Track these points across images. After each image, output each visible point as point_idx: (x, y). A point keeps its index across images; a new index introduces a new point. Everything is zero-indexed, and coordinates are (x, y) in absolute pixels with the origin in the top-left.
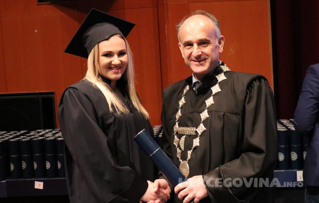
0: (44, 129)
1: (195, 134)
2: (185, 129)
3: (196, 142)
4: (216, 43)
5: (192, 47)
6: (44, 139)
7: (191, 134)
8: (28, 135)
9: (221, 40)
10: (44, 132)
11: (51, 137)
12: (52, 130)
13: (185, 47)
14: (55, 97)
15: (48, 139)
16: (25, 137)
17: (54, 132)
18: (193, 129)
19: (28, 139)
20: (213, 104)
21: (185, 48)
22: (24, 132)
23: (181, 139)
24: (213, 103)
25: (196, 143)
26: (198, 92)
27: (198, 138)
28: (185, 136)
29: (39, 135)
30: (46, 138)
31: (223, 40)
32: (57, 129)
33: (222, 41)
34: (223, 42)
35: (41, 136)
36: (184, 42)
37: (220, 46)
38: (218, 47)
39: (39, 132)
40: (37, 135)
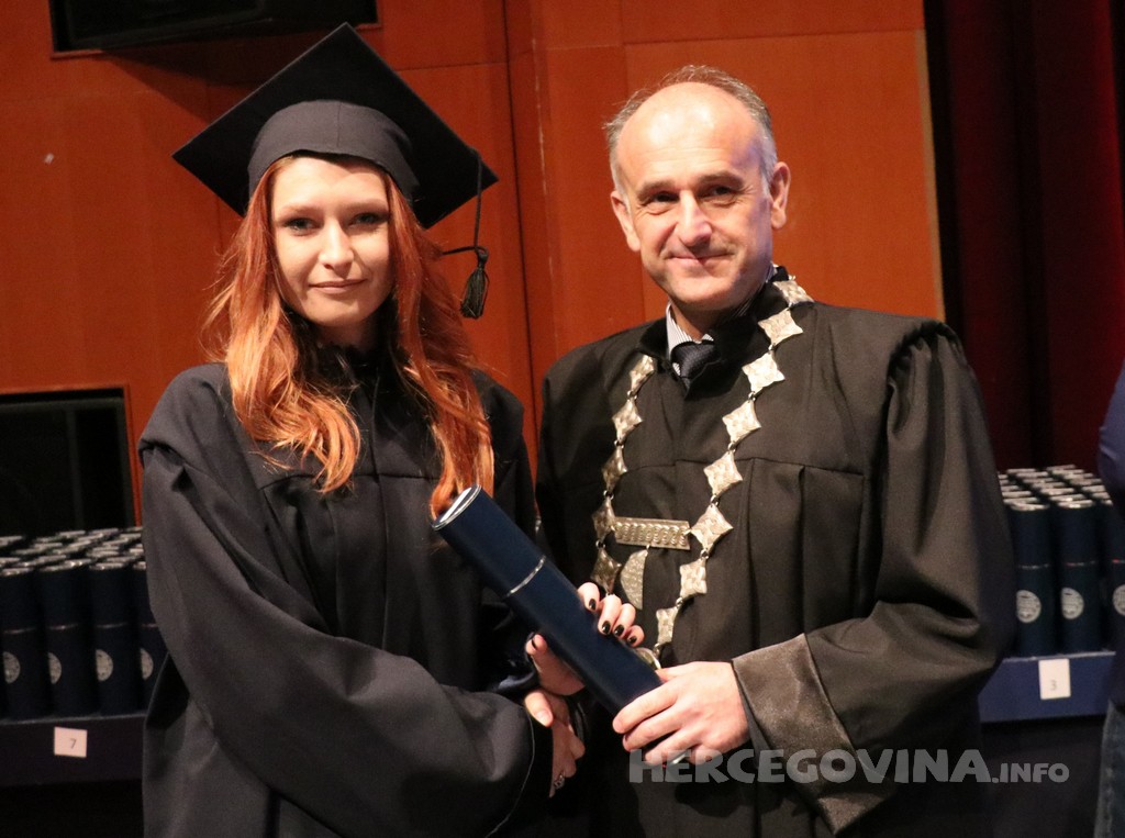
0: (88, 529)
1: (688, 548)
2: (643, 526)
3: (693, 578)
4: (761, 190)
5: (675, 205)
6: (85, 567)
7: (670, 546)
8: (25, 552)
9: (779, 180)
10: (86, 541)
11: (113, 559)
12: (115, 530)
13: (644, 205)
14: (127, 406)
15: (103, 566)
16: (15, 563)
17: (125, 538)
18: (676, 528)
19: (26, 570)
20: (753, 432)
21: (645, 210)
22: (9, 542)
23: (629, 562)
24: (757, 425)
25: (694, 580)
26: (691, 385)
27: (700, 562)
28: (643, 554)
29: (67, 550)
30: (93, 564)
31: (785, 183)
32: (137, 529)
33: (781, 183)
34: (784, 189)
35: (74, 556)
36: (640, 186)
37: (776, 204)
38: (768, 205)
39: (66, 542)
40: (60, 551)
